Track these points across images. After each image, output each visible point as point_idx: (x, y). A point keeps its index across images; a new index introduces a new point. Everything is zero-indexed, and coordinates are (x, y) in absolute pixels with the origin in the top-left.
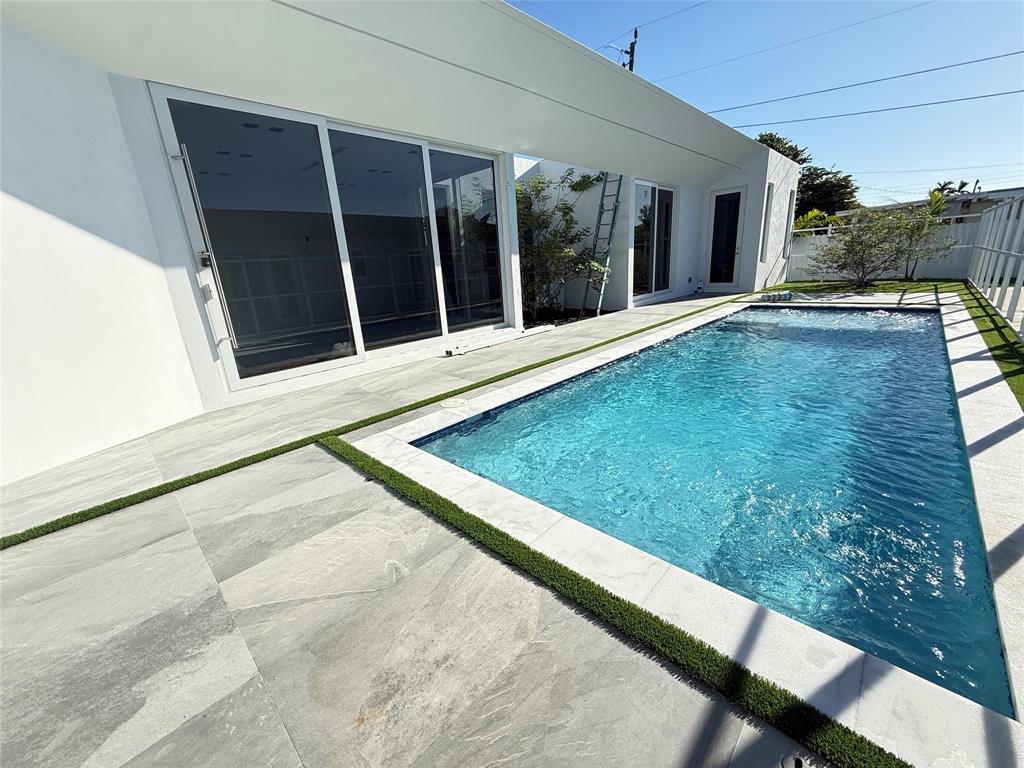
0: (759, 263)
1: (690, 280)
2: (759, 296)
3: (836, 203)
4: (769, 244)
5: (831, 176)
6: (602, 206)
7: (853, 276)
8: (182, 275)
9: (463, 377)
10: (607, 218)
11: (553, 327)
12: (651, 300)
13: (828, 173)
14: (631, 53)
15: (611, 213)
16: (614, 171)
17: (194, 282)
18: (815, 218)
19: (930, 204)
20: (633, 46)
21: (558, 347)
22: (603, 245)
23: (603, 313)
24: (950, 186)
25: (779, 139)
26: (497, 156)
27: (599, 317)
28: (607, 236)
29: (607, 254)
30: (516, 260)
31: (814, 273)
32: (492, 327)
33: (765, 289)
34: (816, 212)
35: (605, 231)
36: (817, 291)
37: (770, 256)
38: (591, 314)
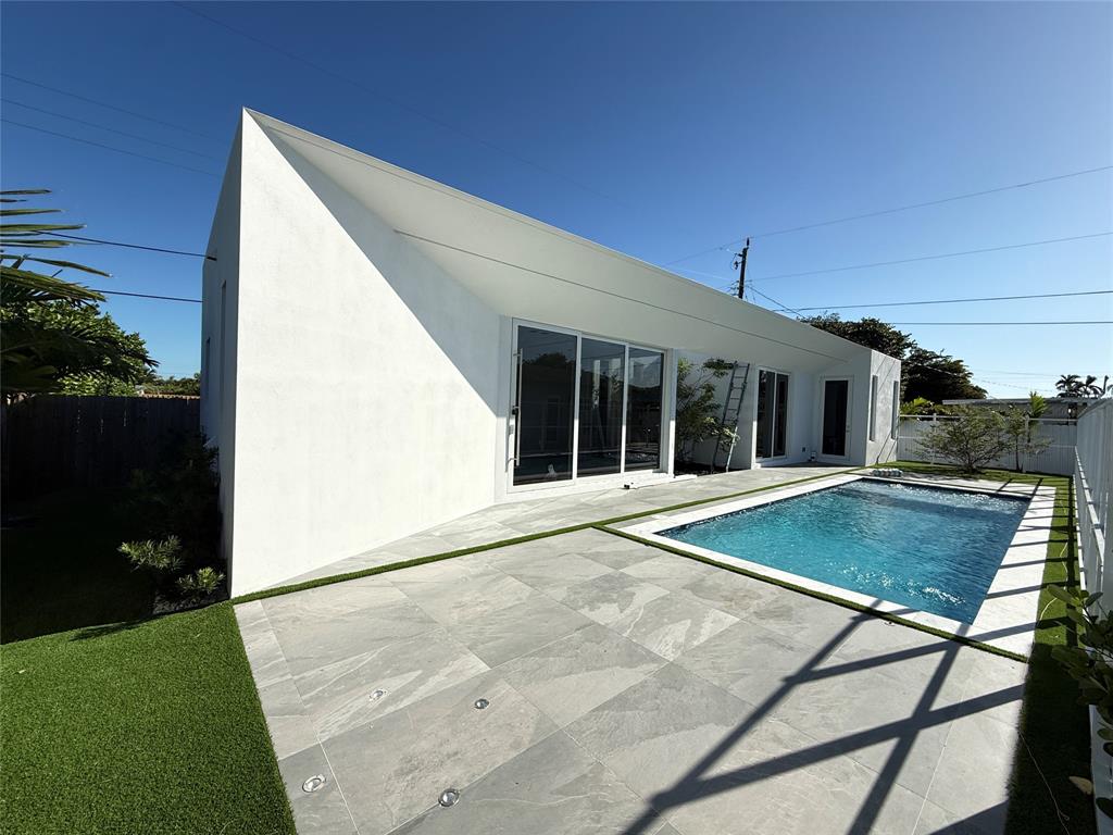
0: (869, 442)
1: (804, 449)
2: (871, 470)
3: (949, 385)
4: (877, 426)
5: (940, 359)
6: (732, 384)
7: (959, 461)
8: (504, 421)
9: (651, 503)
10: (736, 394)
11: (695, 476)
12: (771, 463)
13: (938, 357)
14: (744, 255)
15: (740, 391)
16: (742, 360)
17: (508, 423)
18: (920, 405)
19: (1031, 404)
20: (745, 251)
21: (708, 492)
22: (731, 415)
23: (730, 470)
24: (1077, 380)
25: (882, 325)
26: (666, 350)
27: (727, 473)
28: (736, 408)
29: (735, 422)
30: (673, 424)
31: (923, 456)
32: (651, 471)
33: (878, 465)
34: (921, 400)
35: (734, 404)
36: (928, 472)
37: (879, 436)
38: (722, 470)
